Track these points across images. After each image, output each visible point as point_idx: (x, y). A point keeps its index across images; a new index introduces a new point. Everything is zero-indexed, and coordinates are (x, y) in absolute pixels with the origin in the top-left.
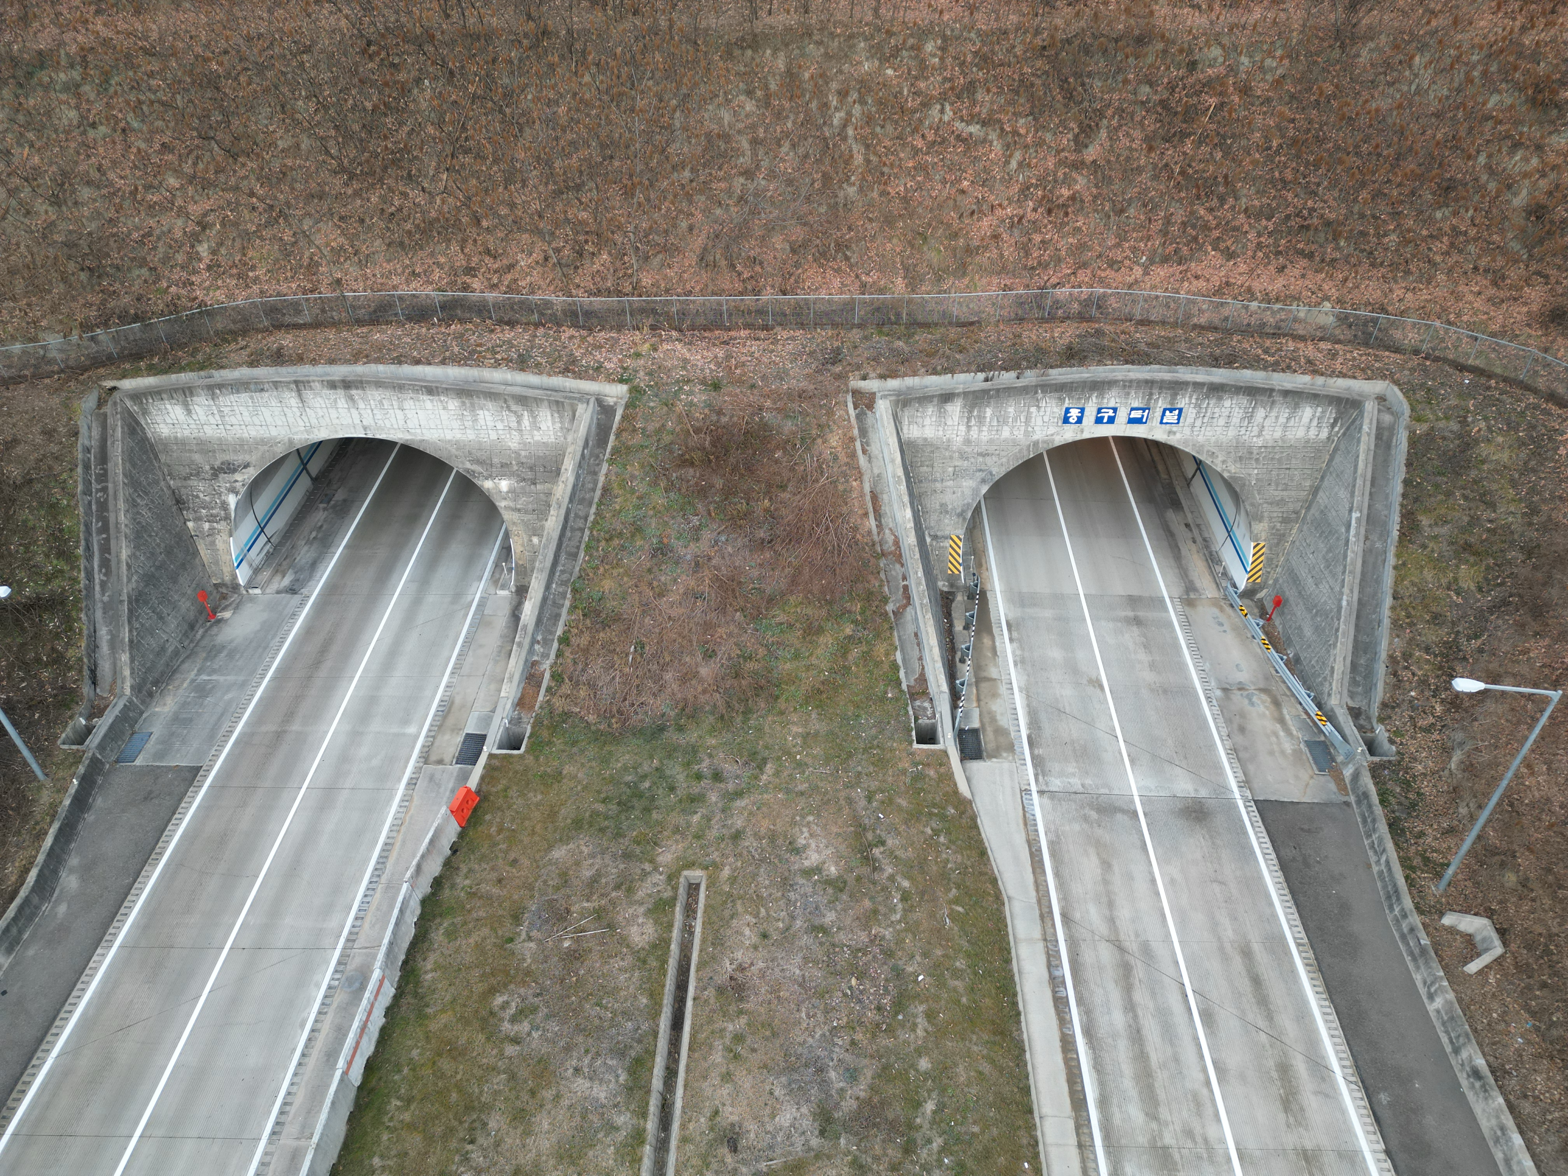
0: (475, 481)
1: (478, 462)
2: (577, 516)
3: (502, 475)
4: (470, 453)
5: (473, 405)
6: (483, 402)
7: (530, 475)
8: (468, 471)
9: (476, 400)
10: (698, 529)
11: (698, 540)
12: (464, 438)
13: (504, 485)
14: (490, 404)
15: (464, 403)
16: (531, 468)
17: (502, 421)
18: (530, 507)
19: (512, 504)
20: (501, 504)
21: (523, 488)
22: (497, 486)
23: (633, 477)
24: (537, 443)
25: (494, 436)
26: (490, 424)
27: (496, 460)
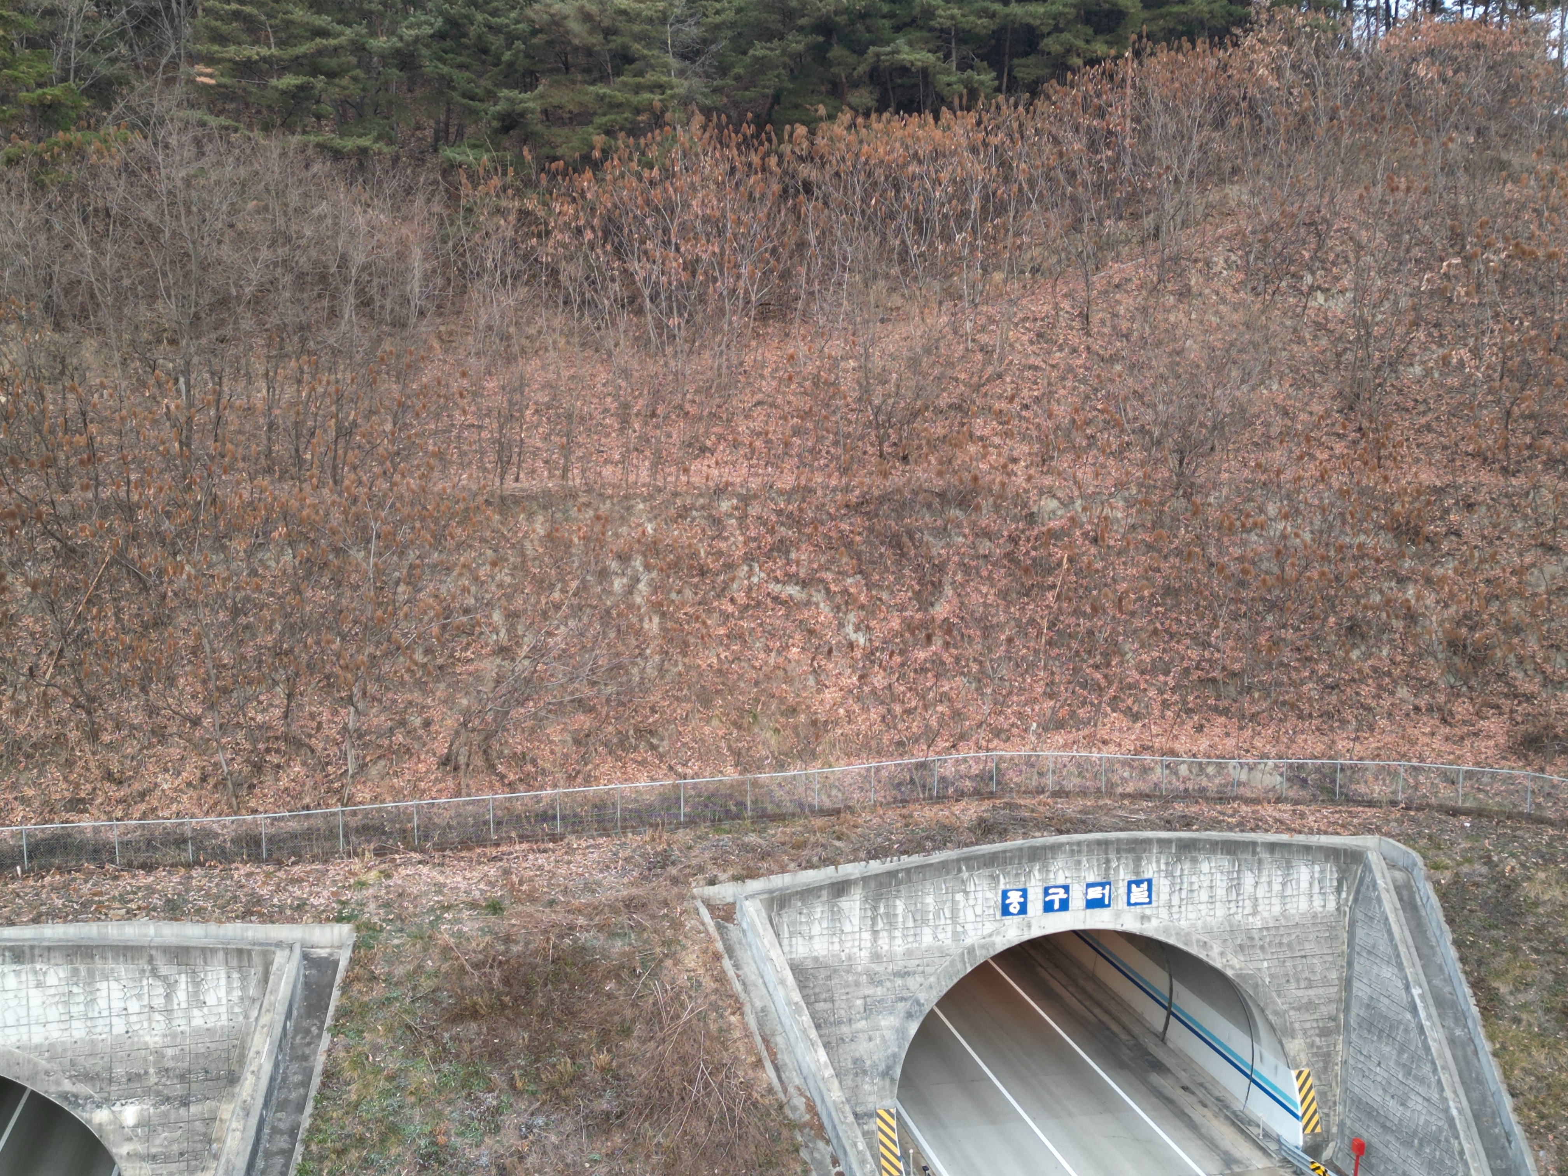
0: (77, 1114)
1: (88, 1077)
2: (275, 1131)
3: (127, 1097)
4: (73, 1063)
5: (91, 973)
6: (110, 965)
7: (179, 1089)
8: (65, 1096)
9: (99, 963)
10: (497, 1111)
11: (498, 1129)
12: (65, 1037)
13: (130, 1114)
14: (122, 969)
15: (75, 972)
16: (182, 1077)
17: (139, 996)
18: (175, 1147)
19: (140, 1148)
20: (120, 1150)
21: (165, 1115)
22: (116, 1118)
23: (376, 1049)
24: (197, 1032)
25: (119, 1027)
26: (117, 1005)
27: (119, 1071)
